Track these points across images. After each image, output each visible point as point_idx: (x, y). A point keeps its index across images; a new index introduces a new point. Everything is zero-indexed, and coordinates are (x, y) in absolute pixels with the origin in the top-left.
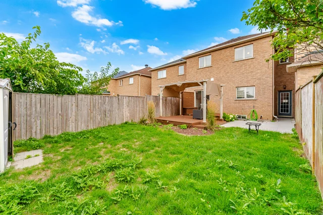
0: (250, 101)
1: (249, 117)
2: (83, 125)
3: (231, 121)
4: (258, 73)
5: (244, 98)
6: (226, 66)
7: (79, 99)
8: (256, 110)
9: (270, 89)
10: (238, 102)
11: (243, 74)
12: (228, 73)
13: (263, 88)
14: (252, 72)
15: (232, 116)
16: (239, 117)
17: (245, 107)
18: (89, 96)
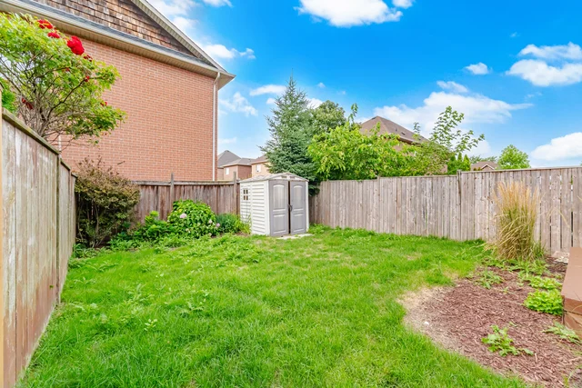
2: (386, 225)
7: (382, 185)
18: (395, 179)
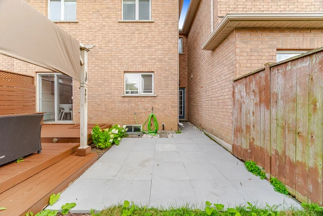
0: (147, 99)
1: (146, 128)
3: (113, 143)
4: (158, 50)
5: (137, 92)
6: (107, 28)
8: (156, 115)
9: (174, 80)
10: (127, 99)
11: (136, 48)
12: (110, 41)
13: (165, 77)
14: (150, 46)
15: (117, 132)
16: (130, 129)
17: (138, 109)
